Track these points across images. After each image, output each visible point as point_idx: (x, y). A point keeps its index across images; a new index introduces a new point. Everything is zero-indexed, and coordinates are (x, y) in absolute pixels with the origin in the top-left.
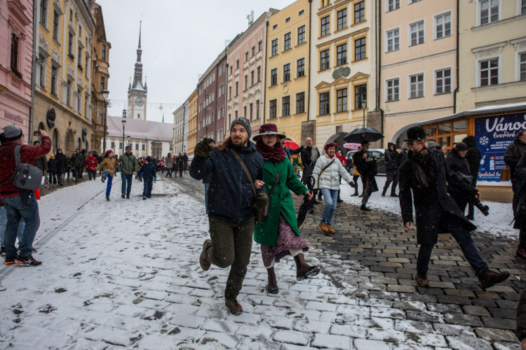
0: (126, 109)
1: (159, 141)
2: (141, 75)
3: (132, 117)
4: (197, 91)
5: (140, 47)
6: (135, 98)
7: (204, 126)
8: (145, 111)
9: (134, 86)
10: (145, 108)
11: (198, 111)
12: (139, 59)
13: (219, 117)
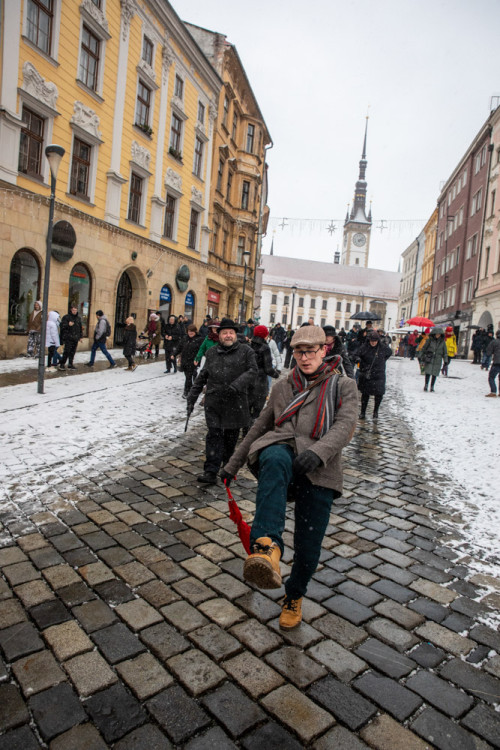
0: (340, 251)
1: (381, 300)
2: (364, 198)
3: (348, 263)
4: (438, 211)
5: (364, 156)
6: (354, 234)
7: (443, 273)
8: (367, 254)
9: (353, 217)
10: (368, 249)
11: (436, 247)
12: (362, 176)
13: (468, 256)
